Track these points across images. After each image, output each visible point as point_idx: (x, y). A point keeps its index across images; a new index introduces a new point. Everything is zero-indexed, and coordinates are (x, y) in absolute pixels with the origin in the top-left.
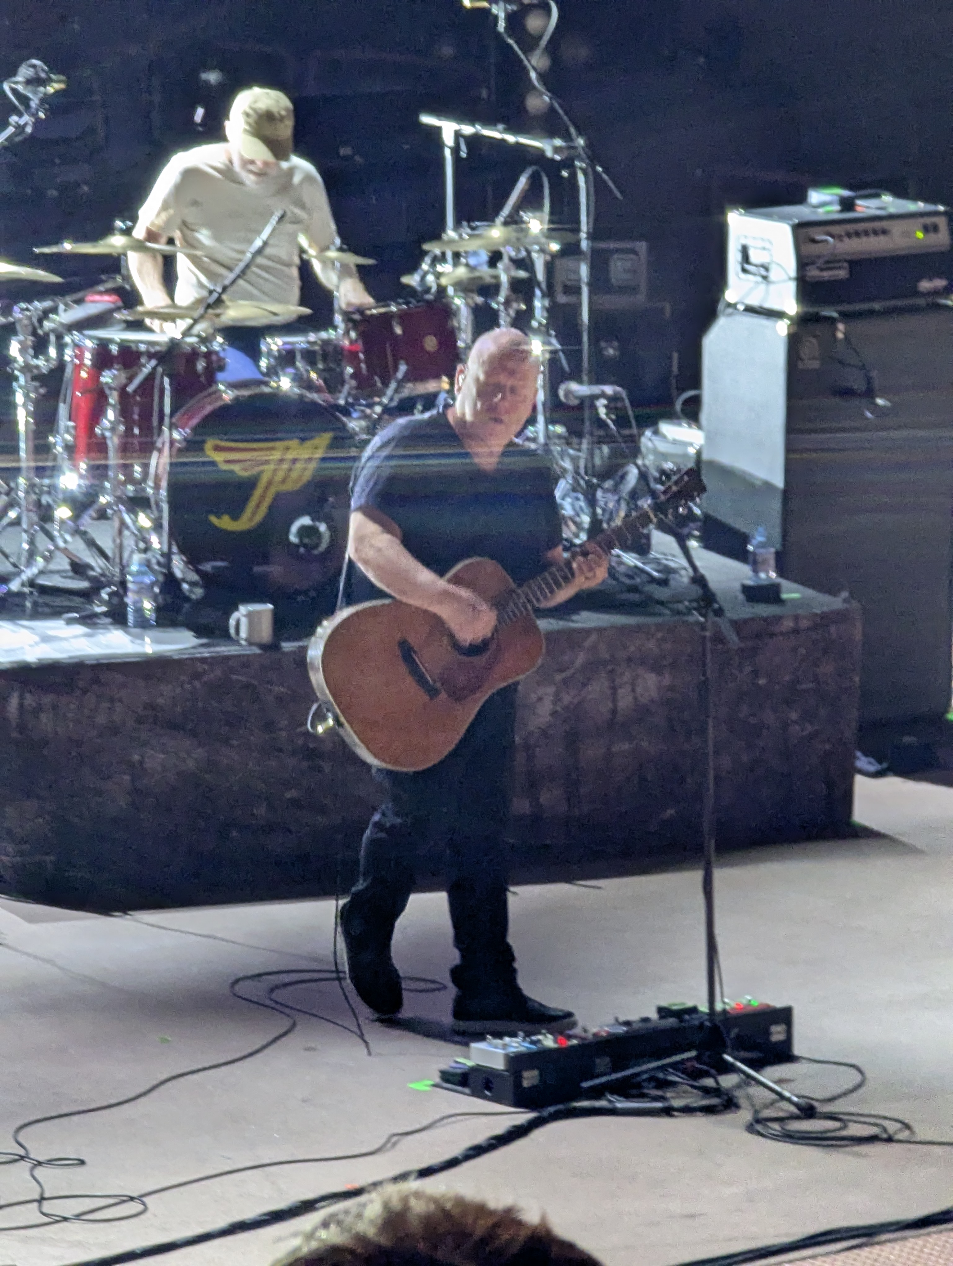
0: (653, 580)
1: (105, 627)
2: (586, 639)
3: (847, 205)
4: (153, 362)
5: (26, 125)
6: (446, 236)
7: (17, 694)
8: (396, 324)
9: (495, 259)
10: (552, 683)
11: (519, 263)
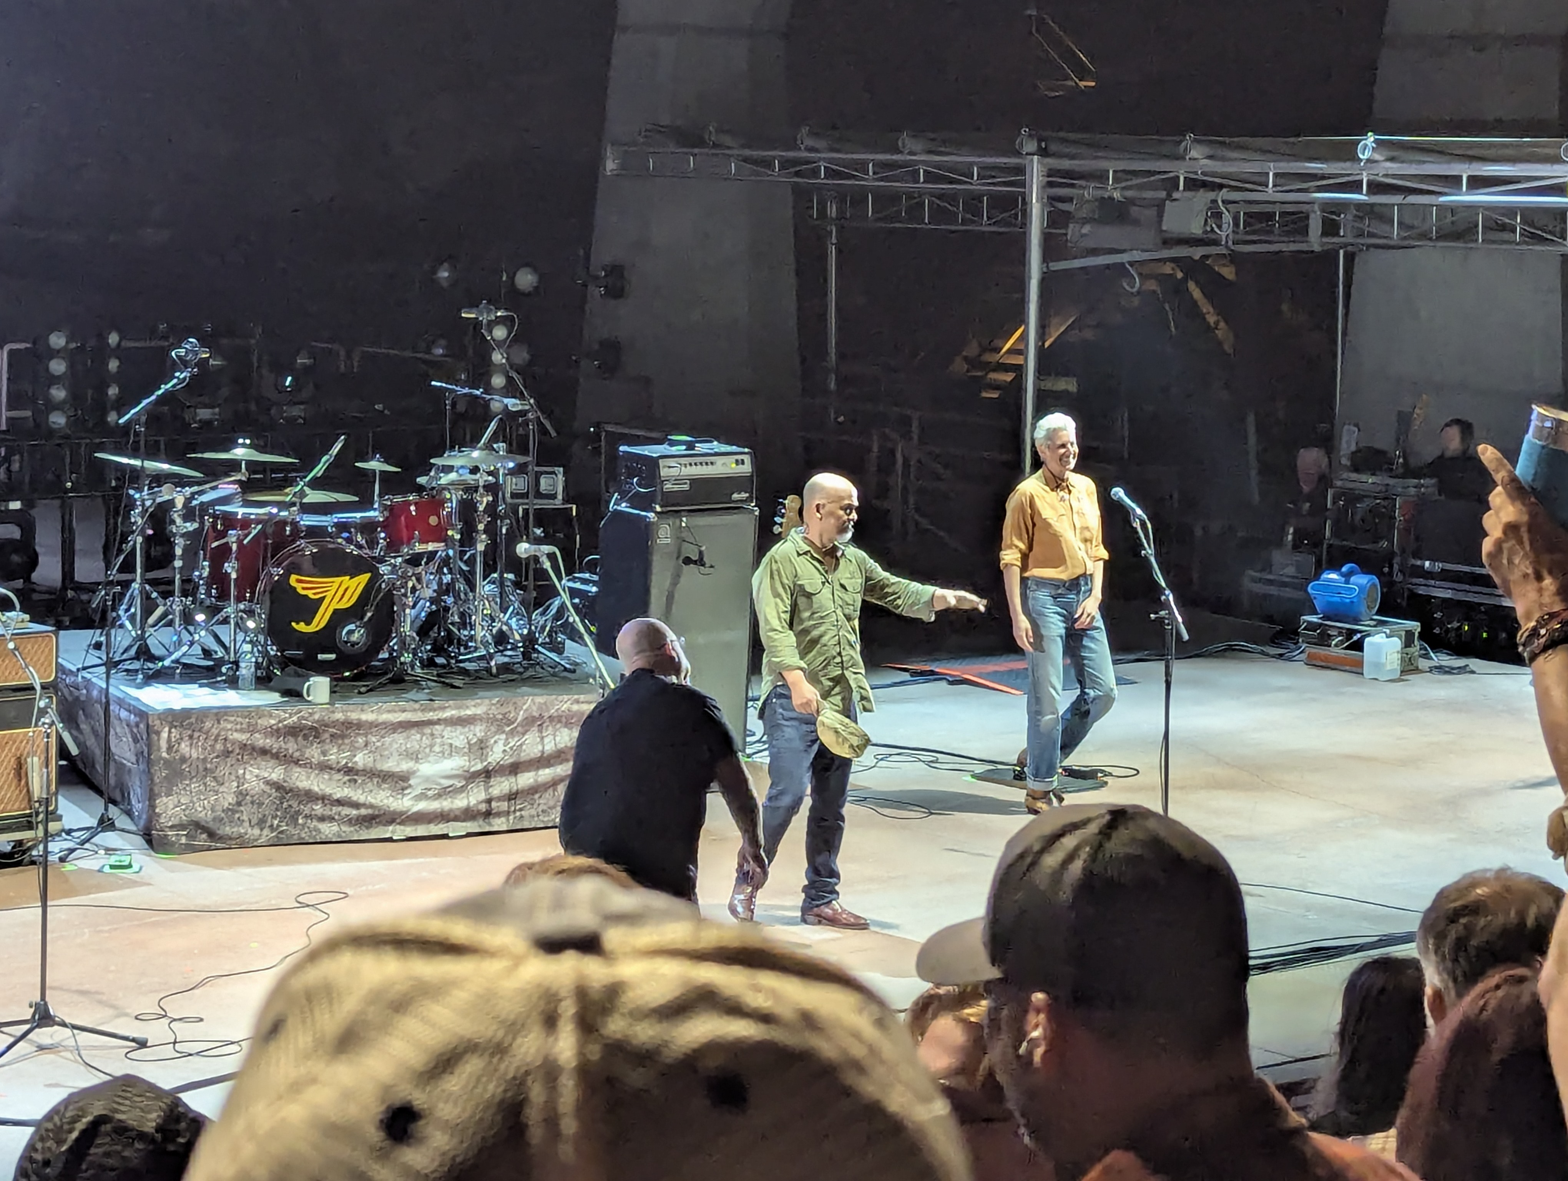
0: (566, 669)
1: (223, 689)
2: (525, 704)
3: (690, 446)
4: (260, 527)
5: (185, 378)
6: (445, 455)
7: (167, 729)
8: (412, 508)
9: (475, 470)
10: (503, 732)
11: (490, 473)
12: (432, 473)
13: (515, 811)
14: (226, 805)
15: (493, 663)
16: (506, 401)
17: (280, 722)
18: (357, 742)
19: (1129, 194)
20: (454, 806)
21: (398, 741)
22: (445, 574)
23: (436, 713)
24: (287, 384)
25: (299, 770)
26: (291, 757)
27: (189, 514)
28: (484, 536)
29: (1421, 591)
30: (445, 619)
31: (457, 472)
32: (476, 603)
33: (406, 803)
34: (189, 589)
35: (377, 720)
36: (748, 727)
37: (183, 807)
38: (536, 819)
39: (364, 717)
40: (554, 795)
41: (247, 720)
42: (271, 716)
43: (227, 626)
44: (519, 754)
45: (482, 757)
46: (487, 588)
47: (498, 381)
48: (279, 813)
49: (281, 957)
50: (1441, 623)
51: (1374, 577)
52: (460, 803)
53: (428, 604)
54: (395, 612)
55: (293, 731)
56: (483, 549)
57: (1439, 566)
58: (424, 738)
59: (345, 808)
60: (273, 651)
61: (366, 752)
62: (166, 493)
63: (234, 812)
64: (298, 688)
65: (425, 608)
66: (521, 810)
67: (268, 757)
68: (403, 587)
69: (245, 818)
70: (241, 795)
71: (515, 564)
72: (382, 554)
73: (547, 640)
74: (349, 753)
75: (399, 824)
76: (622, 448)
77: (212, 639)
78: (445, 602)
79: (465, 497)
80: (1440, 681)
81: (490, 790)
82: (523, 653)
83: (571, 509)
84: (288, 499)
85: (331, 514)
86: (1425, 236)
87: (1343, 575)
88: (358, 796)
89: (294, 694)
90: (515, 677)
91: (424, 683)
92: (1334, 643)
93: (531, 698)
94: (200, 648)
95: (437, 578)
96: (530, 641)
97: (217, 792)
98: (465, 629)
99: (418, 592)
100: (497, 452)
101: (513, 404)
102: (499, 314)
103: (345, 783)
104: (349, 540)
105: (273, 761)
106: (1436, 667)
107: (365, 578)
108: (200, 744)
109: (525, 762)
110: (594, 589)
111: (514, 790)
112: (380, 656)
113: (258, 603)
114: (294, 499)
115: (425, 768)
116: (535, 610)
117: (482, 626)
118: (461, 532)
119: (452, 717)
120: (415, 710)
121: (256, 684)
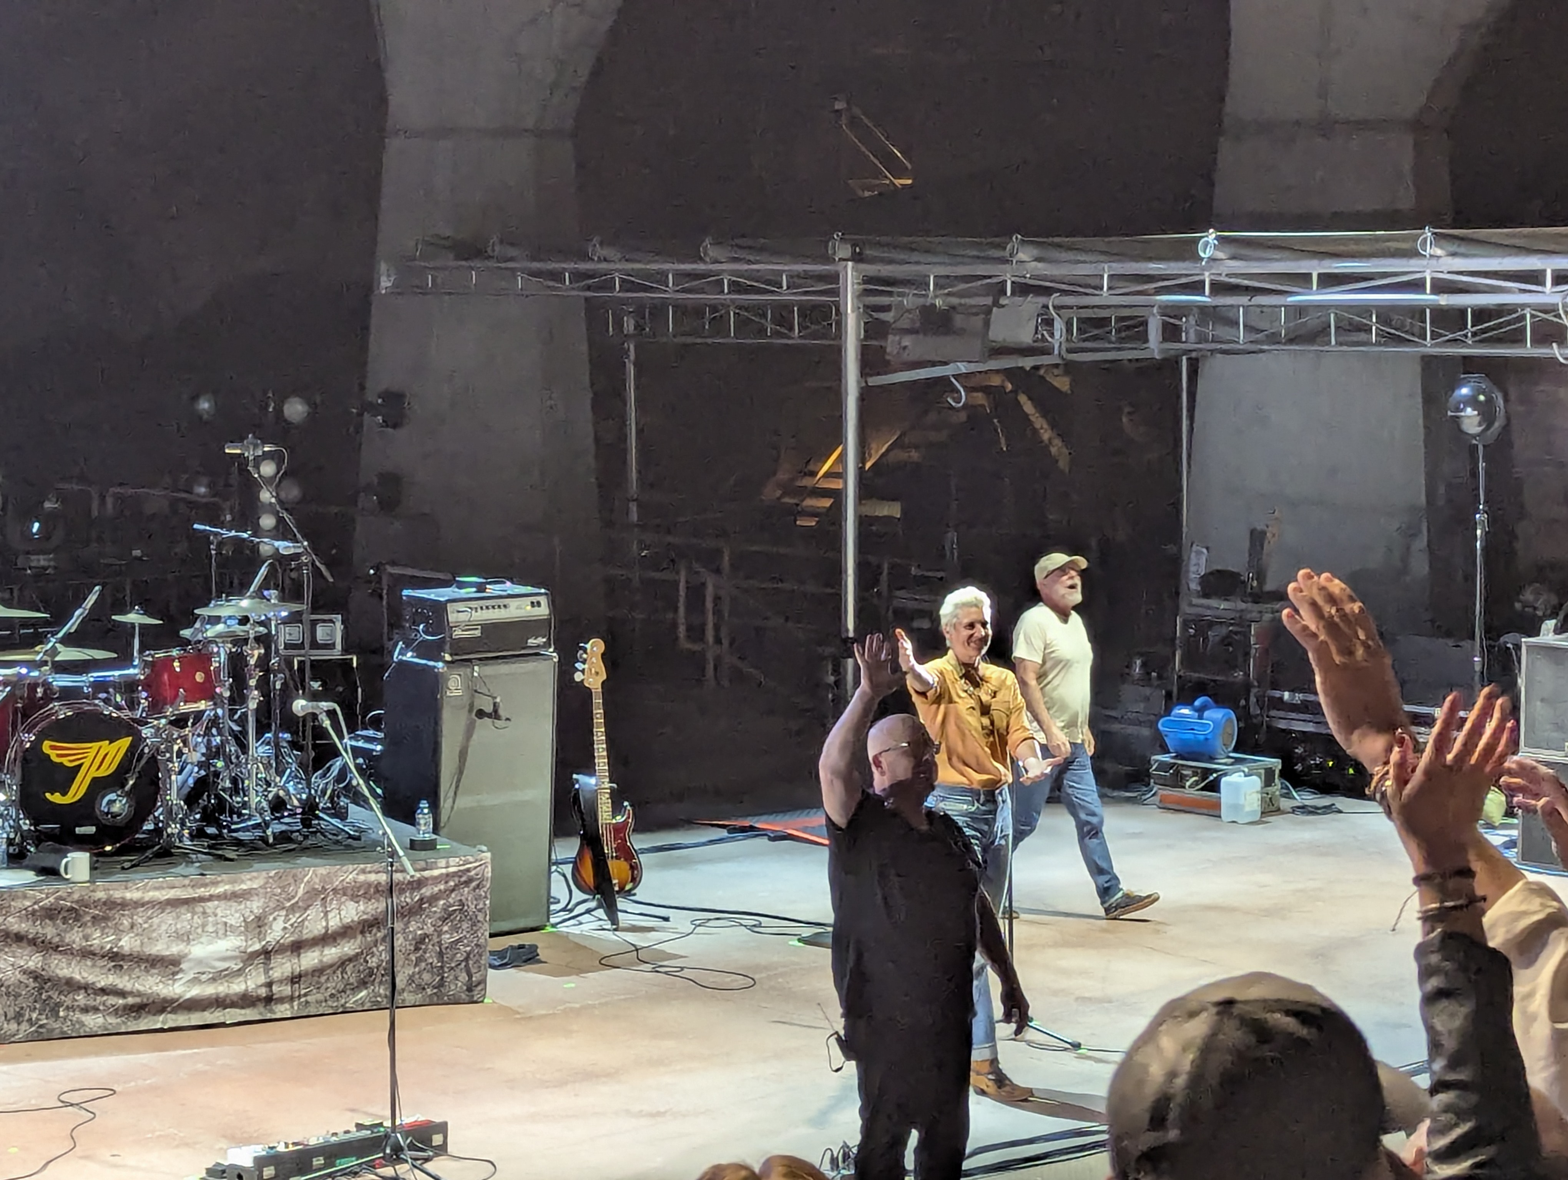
0: (350, 837)
2: (305, 876)
3: (481, 588)
4: (8, 689)
6: (211, 605)
8: (176, 664)
9: (244, 621)
10: (283, 908)
11: (261, 624)
12: (197, 625)
13: (299, 996)
15: (269, 832)
16: (277, 544)
17: (35, 903)
18: (122, 924)
19: (955, 301)
20: (231, 992)
21: (166, 922)
22: (214, 736)
23: (208, 889)
24: (35, 530)
25: (60, 957)
26: (50, 943)
28: (256, 692)
29: (1282, 725)
30: (216, 784)
31: (225, 623)
32: (249, 766)
33: (178, 989)
35: (143, 898)
36: (552, 894)
38: (323, 1004)
39: (128, 895)
40: (343, 978)
42: (25, 897)
44: (301, 932)
45: (260, 936)
46: (260, 750)
47: (267, 522)
48: (38, 1005)
49: (44, 1162)
50: (1302, 759)
52: (237, 987)
53: (196, 769)
54: (159, 779)
55: (50, 913)
56: (255, 706)
57: (1299, 697)
58: (196, 917)
59: (111, 997)
60: (26, 824)
61: (132, 935)
64: (55, 866)
65: (193, 773)
66: (305, 995)
67: (24, 944)
68: (168, 752)
71: (290, 722)
72: (144, 715)
73: (329, 805)
74: (113, 937)
75: (170, 1013)
76: (405, 592)
78: (215, 766)
79: (234, 650)
80: (1303, 823)
81: (271, 972)
82: (302, 822)
83: (352, 659)
84: (38, 658)
85: (87, 673)
86: (1273, 338)
87: (1197, 710)
88: (123, 982)
89: (50, 872)
90: (293, 846)
91: (194, 856)
92: (1188, 784)
93: (312, 869)
95: (205, 740)
96: (310, 808)
98: (237, 793)
99: (184, 757)
100: (269, 600)
101: (285, 547)
102: (266, 449)
103: (109, 970)
104: (107, 701)
105: (29, 948)
106: (1298, 807)
107: (125, 743)
109: (307, 940)
110: (379, 748)
111: (297, 972)
112: (145, 828)
113: (7, 773)
114: (46, 658)
115: (198, 950)
116: (315, 771)
117: (257, 791)
118: (231, 689)
119: (225, 893)
120: (184, 886)
121: (9, 861)
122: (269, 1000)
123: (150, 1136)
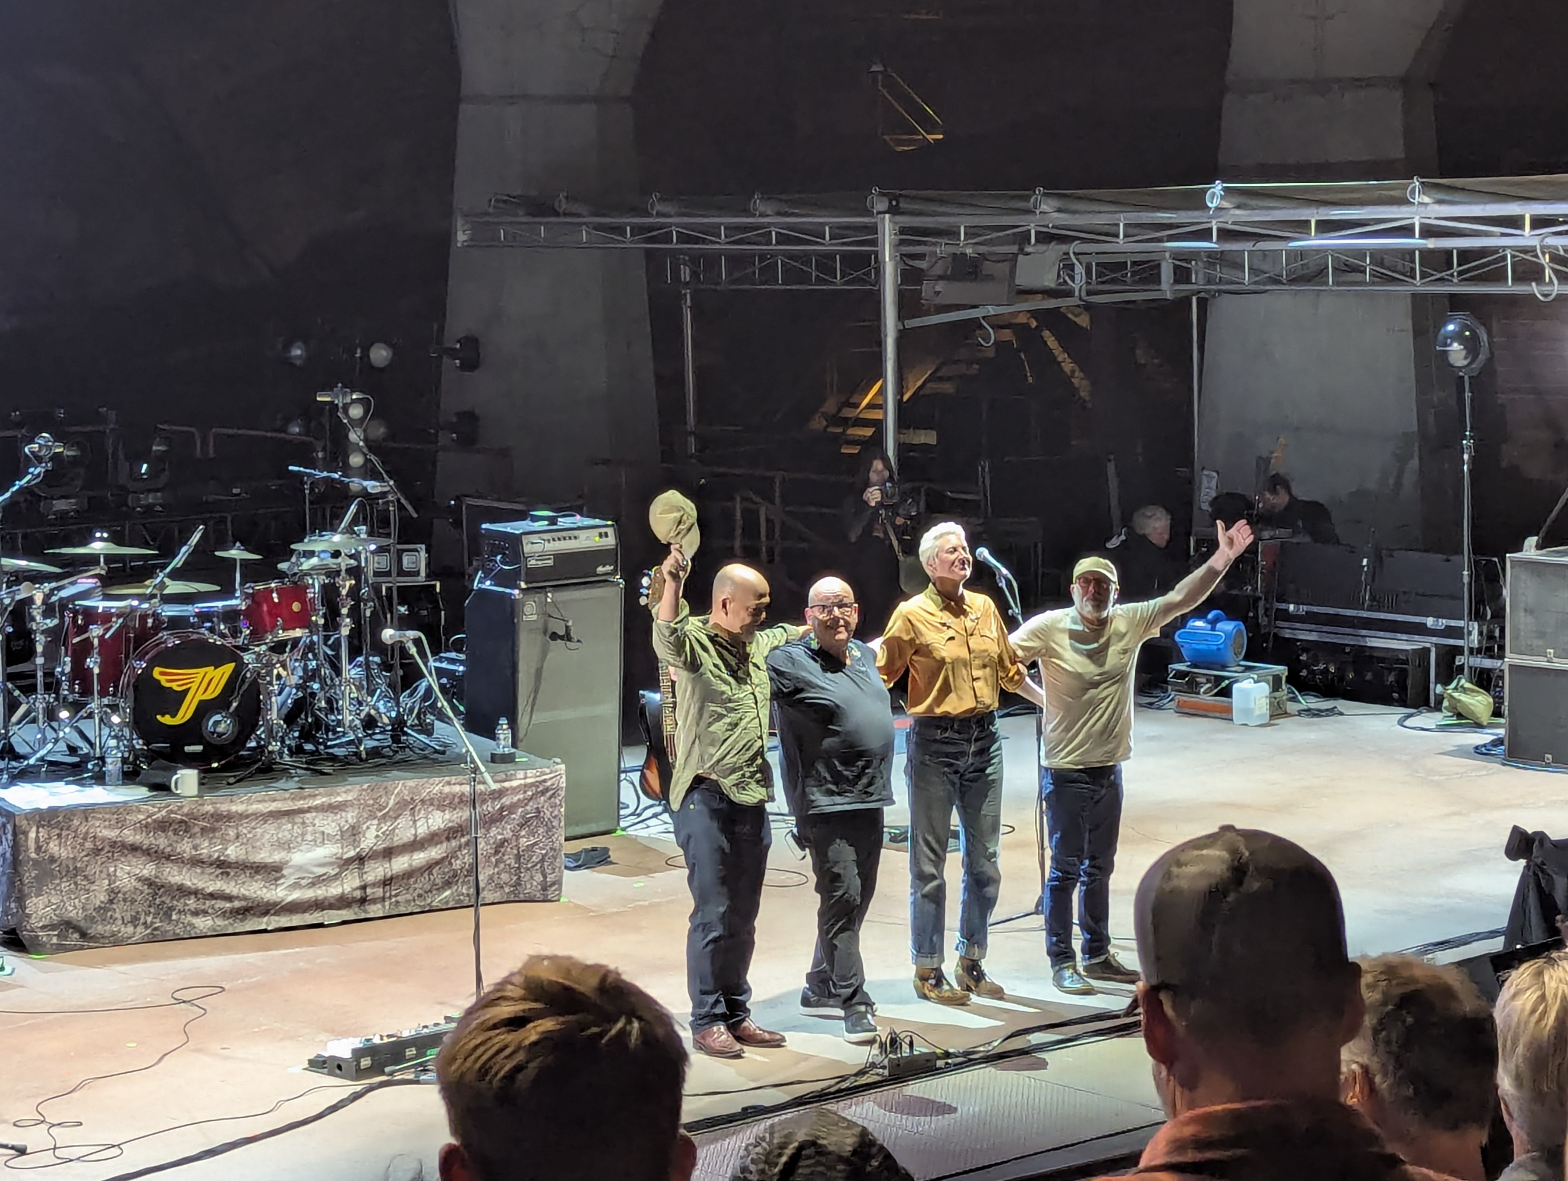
0: (436, 751)
1: (91, 785)
2: (396, 788)
3: (553, 521)
4: (121, 620)
5: (39, 474)
6: (306, 540)
7: (34, 829)
8: (275, 595)
9: (336, 554)
10: (376, 817)
11: (351, 557)
12: (294, 559)
13: (390, 898)
14: (98, 903)
15: (362, 748)
16: (365, 483)
17: (148, 817)
18: (228, 835)
19: (981, 249)
20: (329, 894)
21: (269, 831)
22: (310, 660)
23: (306, 801)
24: (143, 470)
25: (171, 865)
26: (163, 853)
27: (49, 610)
28: (348, 620)
29: (1287, 634)
30: (312, 705)
31: (318, 556)
32: (343, 688)
33: (281, 893)
34: (52, 686)
35: (247, 811)
36: (622, 800)
37: (53, 907)
38: (413, 904)
39: (234, 808)
40: (430, 879)
41: (115, 816)
42: (139, 811)
43: (92, 720)
44: (392, 839)
45: (355, 843)
46: (353, 672)
47: (356, 462)
48: (152, 910)
49: (159, 1055)
50: (1306, 665)
51: (1241, 623)
52: (334, 890)
53: (294, 691)
54: (260, 701)
55: (163, 826)
56: (348, 633)
57: (1303, 609)
58: (295, 827)
59: (219, 901)
60: (139, 744)
61: (238, 844)
62: (23, 591)
63: (106, 910)
64: (166, 782)
65: (291, 696)
66: (396, 895)
67: (138, 854)
68: (268, 675)
69: (118, 915)
70: (113, 894)
71: (379, 647)
72: (246, 642)
73: (416, 722)
74: (220, 847)
75: (272, 915)
76: (484, 526)
77: (77, 735)
78: (312, 688)
79: (327, 581)
80: (1308, 724)
81: (365, 876)
82: (392, 736)
83: (435, 585)
84: (148, 591)
85: (193, 604)
86: (1276, 281)
87: (1209, 622)
88: (230, 887)
89: (162, 788)
90: (384, 761)
91: (293, 771)
92: (1202, 690)
93: (402, 782)
94: (64, 745)
95: (302, 665)
96: (398, 725)
97: (88, 891)
98: (332, 712)
99: (283, 680)
100: (358, 535)
101: (373, 486)
102: (354, 397)
103: (217, 876)
104: (212, 630)
105: (144, 858)
106: (1304, 710)
107: (229, 668)
108: (68, 843)
109: (398, 846)
110: (461, 668)
111: (389, 875)
112: (248, 745)
113: (122, 698)
114: (155, 591)
115: (298, 858)
116: (403, 692)
117: (350, 711)
118: (325, 616)
119: (322, 805)
120: (285, 799)
121: (123, 779)
122: (363, 901)
123: (256, 1030)
